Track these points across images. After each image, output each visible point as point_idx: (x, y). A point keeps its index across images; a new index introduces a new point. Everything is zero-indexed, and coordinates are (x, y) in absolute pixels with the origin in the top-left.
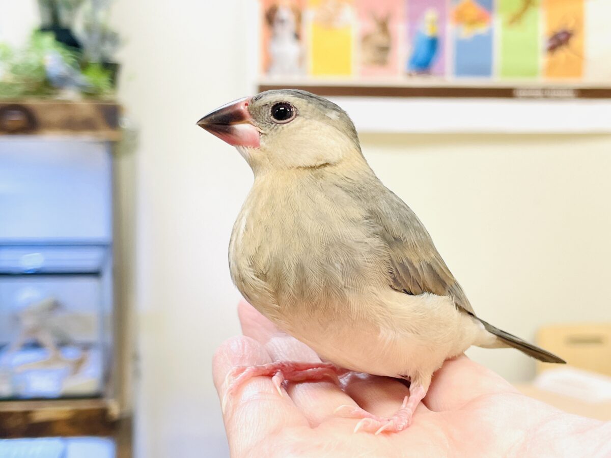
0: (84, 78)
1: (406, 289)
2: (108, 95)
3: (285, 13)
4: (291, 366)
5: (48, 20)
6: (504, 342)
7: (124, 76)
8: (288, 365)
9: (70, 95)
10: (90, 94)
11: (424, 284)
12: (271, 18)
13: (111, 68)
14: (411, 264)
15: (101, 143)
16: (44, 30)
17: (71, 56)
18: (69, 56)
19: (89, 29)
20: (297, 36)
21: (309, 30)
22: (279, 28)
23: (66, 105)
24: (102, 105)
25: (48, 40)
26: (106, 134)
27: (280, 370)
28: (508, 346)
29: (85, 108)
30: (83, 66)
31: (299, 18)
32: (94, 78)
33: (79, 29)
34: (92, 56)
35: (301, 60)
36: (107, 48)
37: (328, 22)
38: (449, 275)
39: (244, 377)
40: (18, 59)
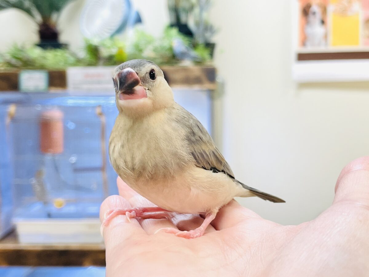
0: (194, 53)
1: (203, 166)
2: (209, 63)
3: (315, 8)
4: (141, 209)
5: (174, 20)
6: (253, 193)
7: (218, 51)
8: (139, 209)
9: (187, 63)
10: (198, 62)
11: (212, 163)
12: (306, 12)
13: (210, 46)
14: (205, 152)
15: (204, 91)
16: (172, 26)
17: (188, 40)
18: (187, 40)
19: (198, 24)
20: (323, 22)
21: (330, 18)
22: (311, 18)
23: (185, 69)
24: (205, 68)
25: (174, 31)
26: (208, 86)
27: (134, 211)
28: (255, 195)
29: (196, 71)
30: (194, 46)
31: (324, 10)
32: (201, 53)
33: (191, 24)
34: (200, 40)
35: (326, 36)
36: (208, 35)
37: (343, 12)
38: (223, 158)
39: (112, 215)
40: (157, 44)
